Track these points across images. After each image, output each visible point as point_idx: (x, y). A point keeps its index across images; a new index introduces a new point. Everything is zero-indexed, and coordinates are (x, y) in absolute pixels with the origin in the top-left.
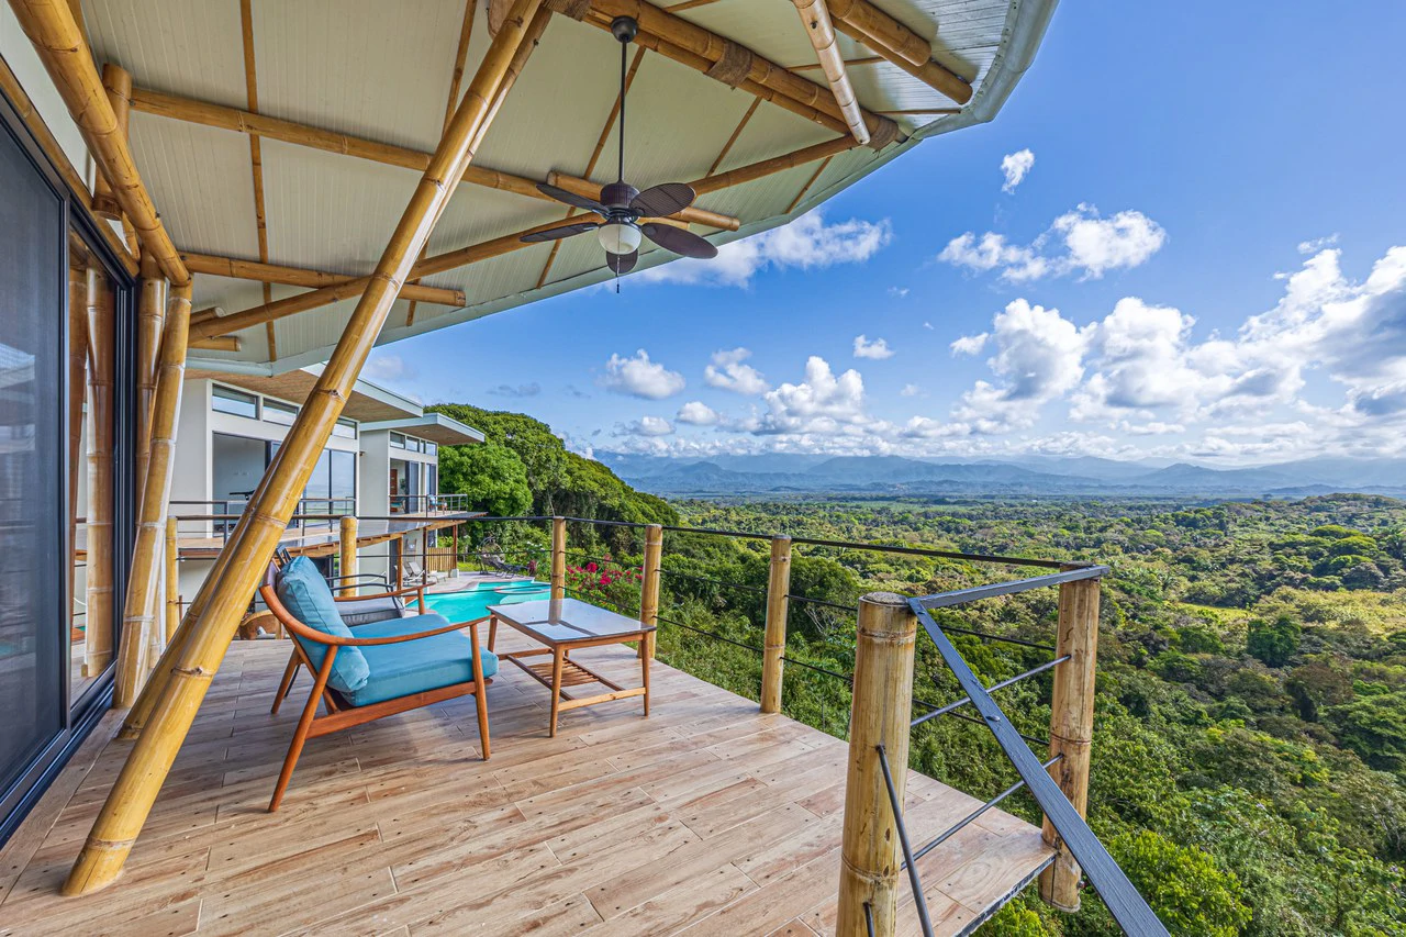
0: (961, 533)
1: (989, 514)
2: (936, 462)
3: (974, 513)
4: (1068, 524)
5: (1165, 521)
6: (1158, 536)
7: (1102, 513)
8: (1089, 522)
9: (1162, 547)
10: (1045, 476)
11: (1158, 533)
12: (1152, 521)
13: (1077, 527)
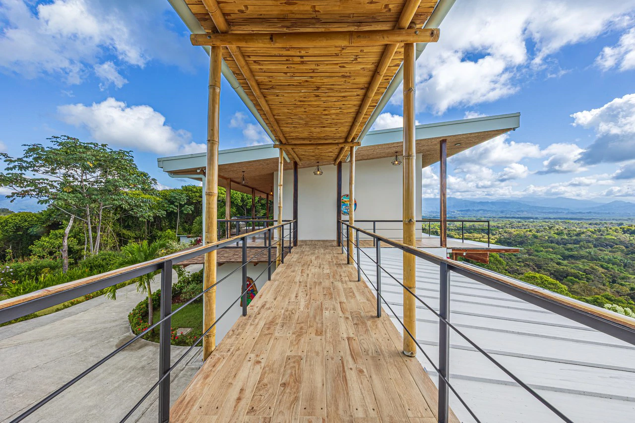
0: (495, 235)
1: (508, 226)
2: (474, 200)
3: (500, 225)
4: (556, 231)
5: (616, 231)
6: (614, 239)
7: (574, 226)
8: (569, 231)
9: (617, 244)
10: (536, 207)
11: (613, 237)
12: (608, 231)
13: (562, 233)
